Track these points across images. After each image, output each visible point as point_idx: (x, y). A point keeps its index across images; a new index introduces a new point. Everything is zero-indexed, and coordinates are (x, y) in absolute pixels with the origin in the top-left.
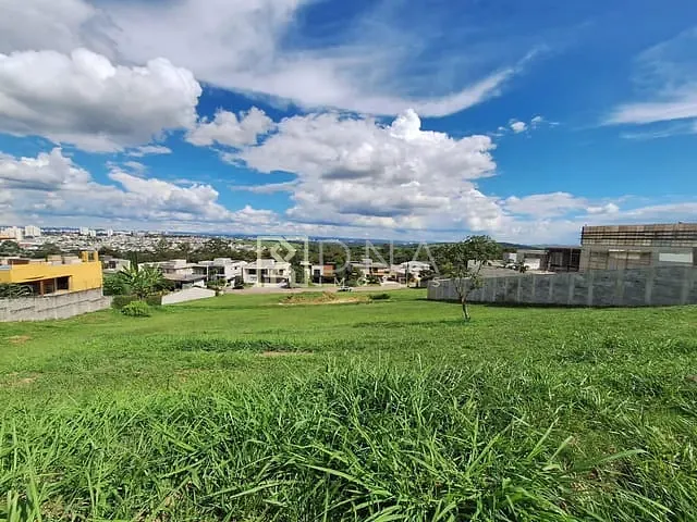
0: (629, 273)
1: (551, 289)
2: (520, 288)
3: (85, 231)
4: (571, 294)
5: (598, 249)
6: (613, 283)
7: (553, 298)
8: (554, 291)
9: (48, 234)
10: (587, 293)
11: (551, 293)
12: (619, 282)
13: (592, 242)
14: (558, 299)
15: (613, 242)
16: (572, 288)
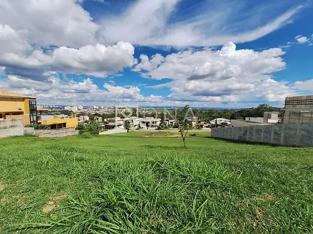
0: (303, 125)
1: (262, 134)
2: (248, 133)
3: (95, 107)
4: (272, 138)
5: (295, 110)
6: (294, 132)
7: (264, 140)
8: (264, 135)
9: (85, 108)
10: (280, 137)
11: (262, 136)
12: (298, 131)
13: (291, 106)
14: (266, 140)
15: (303, 106)
16: (273, 134)
